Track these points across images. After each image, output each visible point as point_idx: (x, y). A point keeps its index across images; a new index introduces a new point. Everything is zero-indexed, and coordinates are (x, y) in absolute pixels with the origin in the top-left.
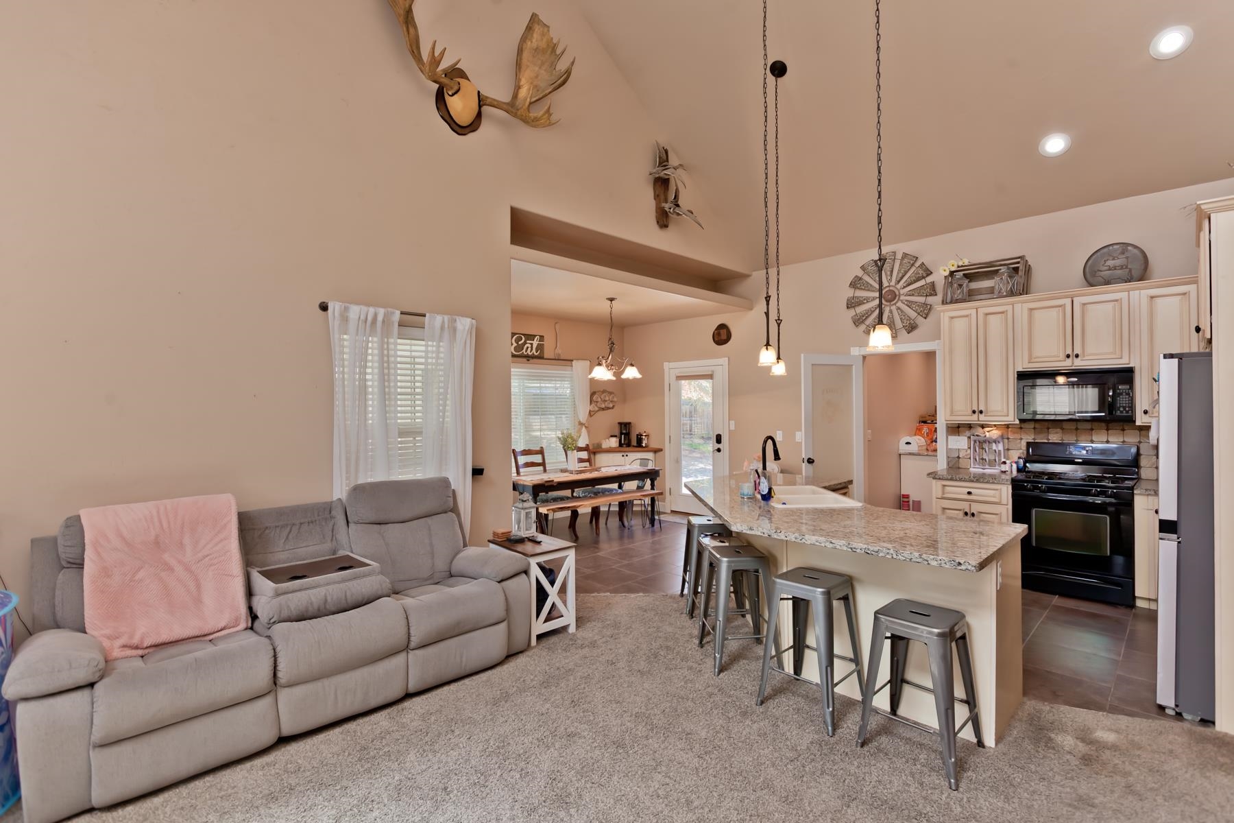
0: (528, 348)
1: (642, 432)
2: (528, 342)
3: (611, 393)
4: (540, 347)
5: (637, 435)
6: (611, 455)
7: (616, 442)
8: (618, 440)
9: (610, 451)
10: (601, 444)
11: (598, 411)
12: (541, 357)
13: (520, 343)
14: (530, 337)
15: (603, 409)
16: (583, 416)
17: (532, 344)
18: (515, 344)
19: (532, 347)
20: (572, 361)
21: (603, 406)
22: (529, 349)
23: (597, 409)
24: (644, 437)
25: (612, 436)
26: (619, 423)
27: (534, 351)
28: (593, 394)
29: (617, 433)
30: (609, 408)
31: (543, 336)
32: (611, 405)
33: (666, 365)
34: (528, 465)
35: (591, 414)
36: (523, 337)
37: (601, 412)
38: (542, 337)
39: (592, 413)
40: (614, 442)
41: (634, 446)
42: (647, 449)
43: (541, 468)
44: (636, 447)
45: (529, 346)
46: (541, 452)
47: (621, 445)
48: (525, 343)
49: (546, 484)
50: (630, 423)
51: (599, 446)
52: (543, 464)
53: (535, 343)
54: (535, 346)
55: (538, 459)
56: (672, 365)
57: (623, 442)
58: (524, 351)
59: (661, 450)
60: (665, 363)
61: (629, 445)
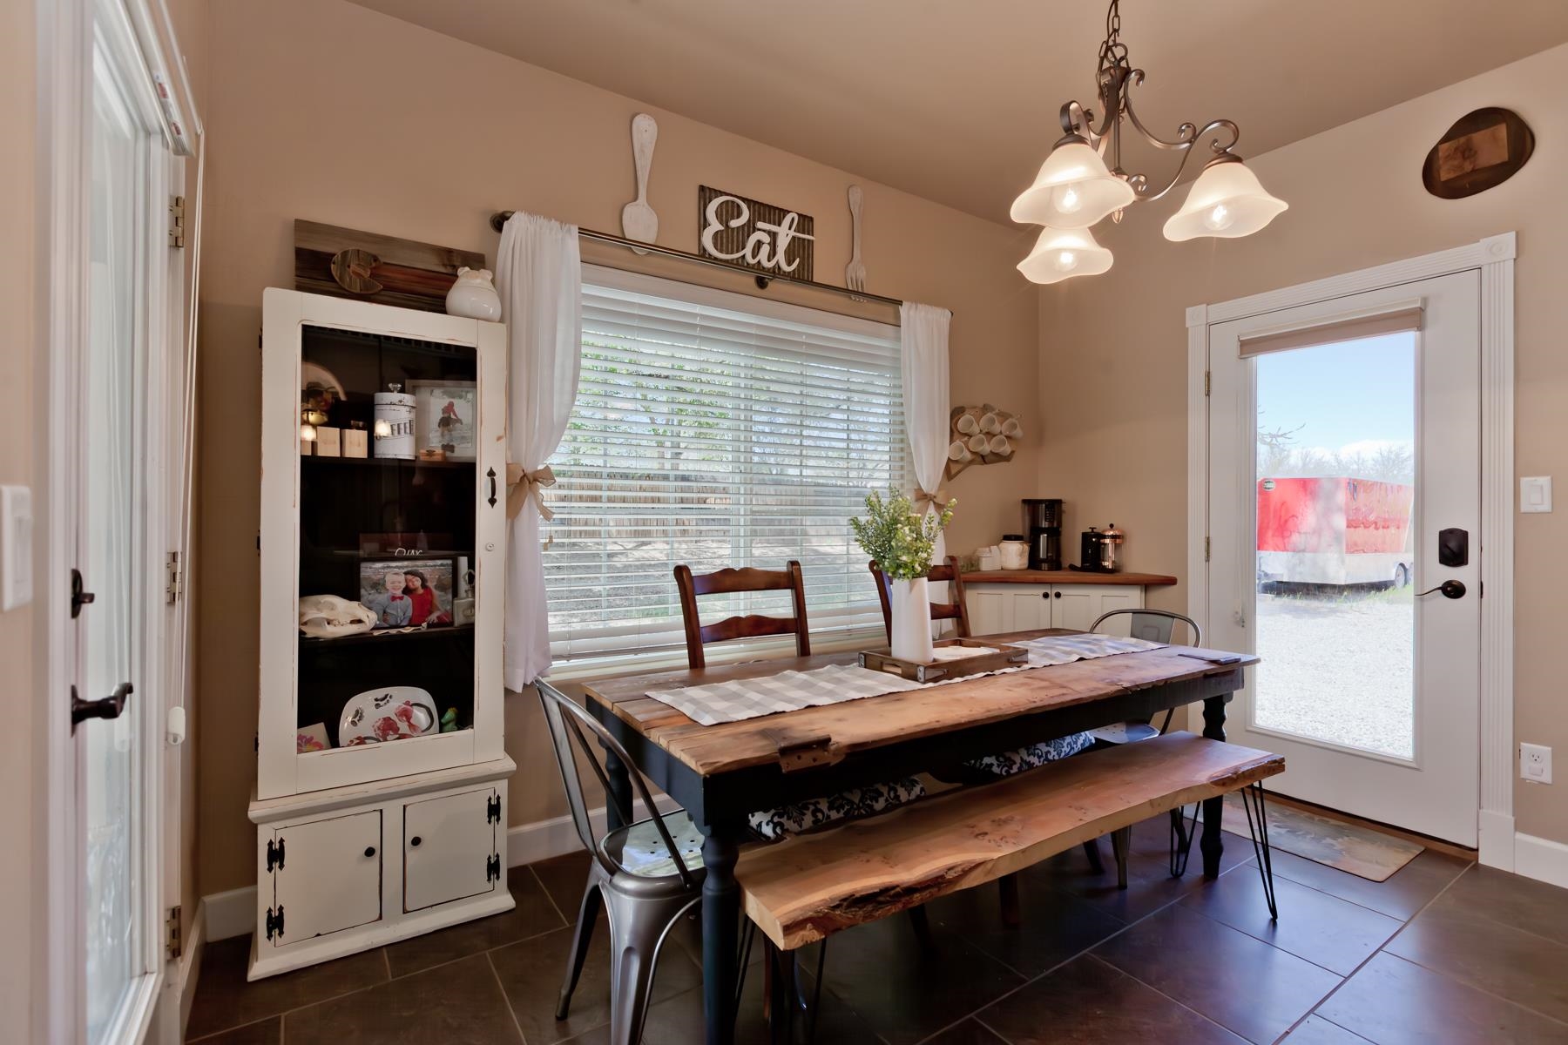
0: (759, 244)
1: (1101, 525)
2: (760, 225)
3: (1004, 416)
4: (800, 249)
5: (1085, 536)
6: (1008, 595)
7: (1021, 555)
8: (1026, 547)
9: (1004, 579)
10: (979, 559)
11: (971, 462)
12: (803, 277)
13: (734, 223)
14: (775, 214)
15: (983, 459)
16: (928, 475)
17: (773, 235)
18: (715, 226)
19: (773, 245)
20: (900, 303)
21: (986, 448)
22: (765, 250)
23: (968, 456)
24: (1107, 541)
25: (1007, 538)
26: (1024, 501)
27: (780, 257)
28: (956, 413)
29: (1020, 527)
30: (998, 457)
31: (811, 219)
32: (1006, 449)
33: (1196, 317)
34: (732, 629)
35: (951, 471)
36: (744, 206)
37: (978, 469)
38: (806, 223)
39: (955, 468)
40: (1013, 555)
41: (1073, 568)
42: (1117, 578)
43: (788, 642)
44: (1083, 569)
45: (766, 238)
46: (791, 580)
47: (1034, 562)
48: (750, 228)
49: (788, 765)
50: (1059, 502)
51: (973, 563)
52: (797, 625)
53: (785, 234)
54: (783, 243)
55: (778, 605)
56: (1219, 310)
57: (1042, 555)
58: (748, 251)
59: (1171, 582)
60: (1189, 311)
61: (1055, 563)
